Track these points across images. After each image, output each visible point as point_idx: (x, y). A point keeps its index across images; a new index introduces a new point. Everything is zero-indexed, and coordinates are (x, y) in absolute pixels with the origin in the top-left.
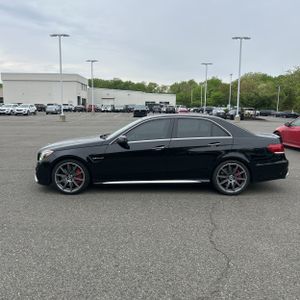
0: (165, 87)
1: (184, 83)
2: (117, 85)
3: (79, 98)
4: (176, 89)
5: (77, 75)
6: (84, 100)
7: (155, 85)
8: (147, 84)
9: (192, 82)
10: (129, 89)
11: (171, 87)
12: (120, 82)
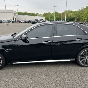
0: (41, 15)
1: (47, 13)
3: (14, 18)
4: (45, 15)
5: (12, 10)
6: (15, 19)
7: (38, 14)
8: (35, 14)
9: (49, 13)
10: (30, 15)
11: (43, 15)
12: (27, 13)
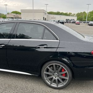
0: (74, 14)
1: (81, 13)
2: (58, 14)
3: (44, 18)
7: (71, 14)
8: (68, 13)
9: (84, 12)
11: (77, 14)
12: (59, 13)
